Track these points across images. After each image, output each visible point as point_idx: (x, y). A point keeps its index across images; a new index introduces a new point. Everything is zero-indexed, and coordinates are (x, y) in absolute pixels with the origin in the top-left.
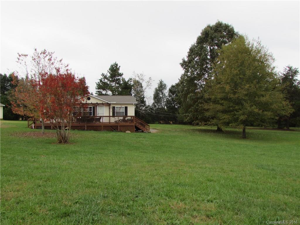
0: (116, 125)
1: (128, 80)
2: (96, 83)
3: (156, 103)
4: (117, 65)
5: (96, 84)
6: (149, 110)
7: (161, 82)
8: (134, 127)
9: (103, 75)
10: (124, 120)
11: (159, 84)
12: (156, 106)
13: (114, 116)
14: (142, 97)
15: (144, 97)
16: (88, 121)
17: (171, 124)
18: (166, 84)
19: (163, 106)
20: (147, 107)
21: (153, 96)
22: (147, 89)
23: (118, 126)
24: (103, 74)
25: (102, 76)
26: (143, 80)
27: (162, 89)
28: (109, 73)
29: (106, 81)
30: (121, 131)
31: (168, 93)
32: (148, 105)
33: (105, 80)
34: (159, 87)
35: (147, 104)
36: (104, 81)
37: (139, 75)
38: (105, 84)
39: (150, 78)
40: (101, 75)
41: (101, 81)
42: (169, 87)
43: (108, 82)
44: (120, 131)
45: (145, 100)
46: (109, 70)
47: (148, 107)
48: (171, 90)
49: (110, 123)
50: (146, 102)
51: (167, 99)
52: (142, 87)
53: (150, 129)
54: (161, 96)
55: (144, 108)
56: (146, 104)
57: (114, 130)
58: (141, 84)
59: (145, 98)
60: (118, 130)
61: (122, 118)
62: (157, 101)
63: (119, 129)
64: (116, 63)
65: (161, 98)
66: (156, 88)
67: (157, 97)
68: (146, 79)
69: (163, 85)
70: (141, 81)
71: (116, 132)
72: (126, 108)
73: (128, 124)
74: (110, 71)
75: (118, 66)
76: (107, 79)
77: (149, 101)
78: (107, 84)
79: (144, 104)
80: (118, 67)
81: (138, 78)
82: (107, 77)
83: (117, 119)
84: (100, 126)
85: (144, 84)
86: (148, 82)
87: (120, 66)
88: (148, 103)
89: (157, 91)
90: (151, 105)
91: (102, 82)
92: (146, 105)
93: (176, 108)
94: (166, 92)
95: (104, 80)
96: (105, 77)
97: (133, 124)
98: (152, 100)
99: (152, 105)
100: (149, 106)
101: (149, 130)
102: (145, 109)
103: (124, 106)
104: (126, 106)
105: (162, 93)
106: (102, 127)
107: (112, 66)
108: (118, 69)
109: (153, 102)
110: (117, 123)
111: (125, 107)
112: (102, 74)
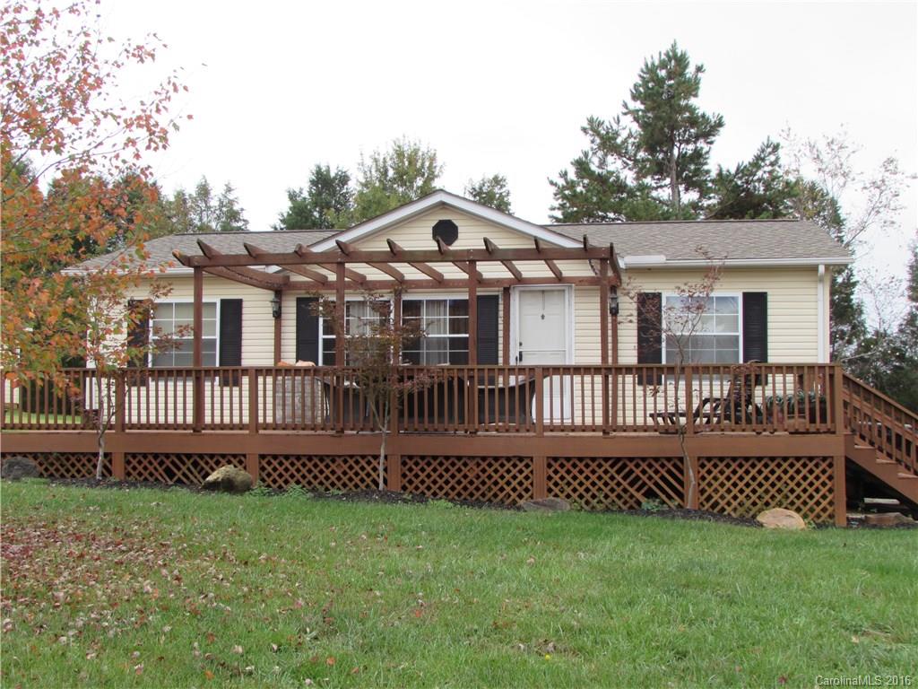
0: (670, 447)
1: (756, 152)
2: (552, 183)
4: (681, 61)
5: (554, 189)
6: (886, 363)
8: (839, 471)
9: (593, 127)
10: (735, 409)
13: (649, 370)
14: (840, 280)
15: (854, 284)
16: (411, 415)
20: (867, 345)
21: (904, 277)
22: (873, 229)
23: (681, 459)
24: (591, 121)
25: (589, 138)
26: (845, 175)
28: (630, 118)
29: (614, 164)
30: (713, 511)
32: (877, 333)
35: (871, 322)
36: (599, 167)
37: (822, 146)
38: (605, 186)
39: (890, 161)
40: (584, 130)
41: (582, 166)
43: (629, 177)
44: (700, 513)
45: (855, 298)
46: (634, 98)
47: (876, 343)
49: (605, 433)
50: (861, 312)
52: (837, 221)
55: (854, 347)
56: (862, 323)
57: (650, 494)
58: (833, 203)
59: (856, 289)
60: (681, 495)
61: (719, 388)
63: (690, 492)
64: (674, 46)
70: (831, 187)
71: (669, 528)
72: (756, 306)
73: (778, 441)
74: (638, 105)
75: (686, 66)
76: (620, 155)
77: (887, 306)
78: (621, 187)
79: (854, 327)
80: (690, 72)
81: (814, 166)
82: (619, 141)
83: (672, 396)
84: (521, 459)
86: (879, 186)
87: (699, 69)
88: (874, 315)
90: (893, 330)
91: (590, 174)
92: (865, 332)
95: (602, 163)
96: (608, 143)
97: (832, 445)
98: (905, 300)
99: (901, 331)
100: (880, 335)
102: (857, 352)
103: (734, 290)
104: (755, 286)
106: (539, 467)
107: (651, 70)
108: (692, 88)
109: (908, 310)
110: (680, 431)
111: (747, 296)
112: (586, 125)
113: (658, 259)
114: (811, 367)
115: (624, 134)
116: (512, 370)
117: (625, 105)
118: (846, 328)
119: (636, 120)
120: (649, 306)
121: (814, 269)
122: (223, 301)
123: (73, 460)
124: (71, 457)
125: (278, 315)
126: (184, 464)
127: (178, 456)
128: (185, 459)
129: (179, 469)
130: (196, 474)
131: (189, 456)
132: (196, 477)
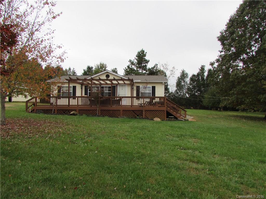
0: (141, 109)
1: (154, 65)
3: (178, 90)
4: (143, 51)
5: (124, 70)
6: (172, 97)
7: (183, 72)
8: (165, 112)
9: (130, 61)
10: (150, 103)
11: (181, 73)
12: (178, 93)
13: (138, 97)
14: (166, 84)
15: (168, 85)
16: (102, 104)
17: (192, 109)
18: (188, 73)
19: (185, 92)
20: (170, 94)
21: (175, 84)
22: (171, 77)
23: (142, 110)
24: (130, 60)
25: (129, 63)
26: (167, 69)
27: (184, 78)
30: (147, 118)
31: (189, 82)
32: (171, 92)
33: (133, 66)
34: (181, 76)
35: (170, 91)
37: (164, 65)
38: (132, 70)
39: (174, 67)
40: (129, 61)
41: (128, 67)
42: (190, 76)
43: (135, 69)
44: (145, 118)
46: (136, 57)
47: (171, 94)
48: (192, 79)
49: (131, 106)
50: (169, 89)
51: (188, 86)
52: (166, 76)
53: (187, 116)
54: (183, 84)
55: (168, 94)
57: (138, 116)
58: (165, 73)
59: (168, 86)
60: (142, 116)
61: (148, 100)
62: (179, 88)
63: (144, 115)
64: (142, 49)
65: (183, 86)
66: (179, 77)
67: (179, 85)
68: (170, 68)
69: (185, 74)
70: (165, 71)
71: (140, 121)
72: (154, 88)
73: (156, 108)
74: (137, 58)
76: (134, 65)
77: (173, 88)
78: (134, 70)
79: (168, 91)
80: (145, 53)
81: (163, 68)
82: (134, 63)
83: (141, 101)
84: (119, 110)
85: (168, 73)
86: (172, 71)
87: (146, 53)
89: (179, 79)
90: (174, 92)
91: (130, 68)
92: (169, 92)
93: (197, 95)
94: (188, 80)
95: (131, 66)
96: (132, 63)
97: (164, 109)
98: (175, 87)
99: (175, 92)
101: (185, 117)
104: (153, 85)
105: (184, 81)
106: (121, 111)
107: (139, 53)
108: (145, 55)
109: (176, 89)
110: (142, 106)
113: (139, 81)
114: (162, 97)
115: (135, 62)
116: (117, 97)
117: (135, 58)
118: (167, 92)
119: (137, 60)
120: (138, 88)
121: (162, 83)
122: (73, 86)
123: (49, 110)
125: (82, 88)
127: (66, 110)
129: (66, 112)
131: (67, 110)
132: (68, 113)
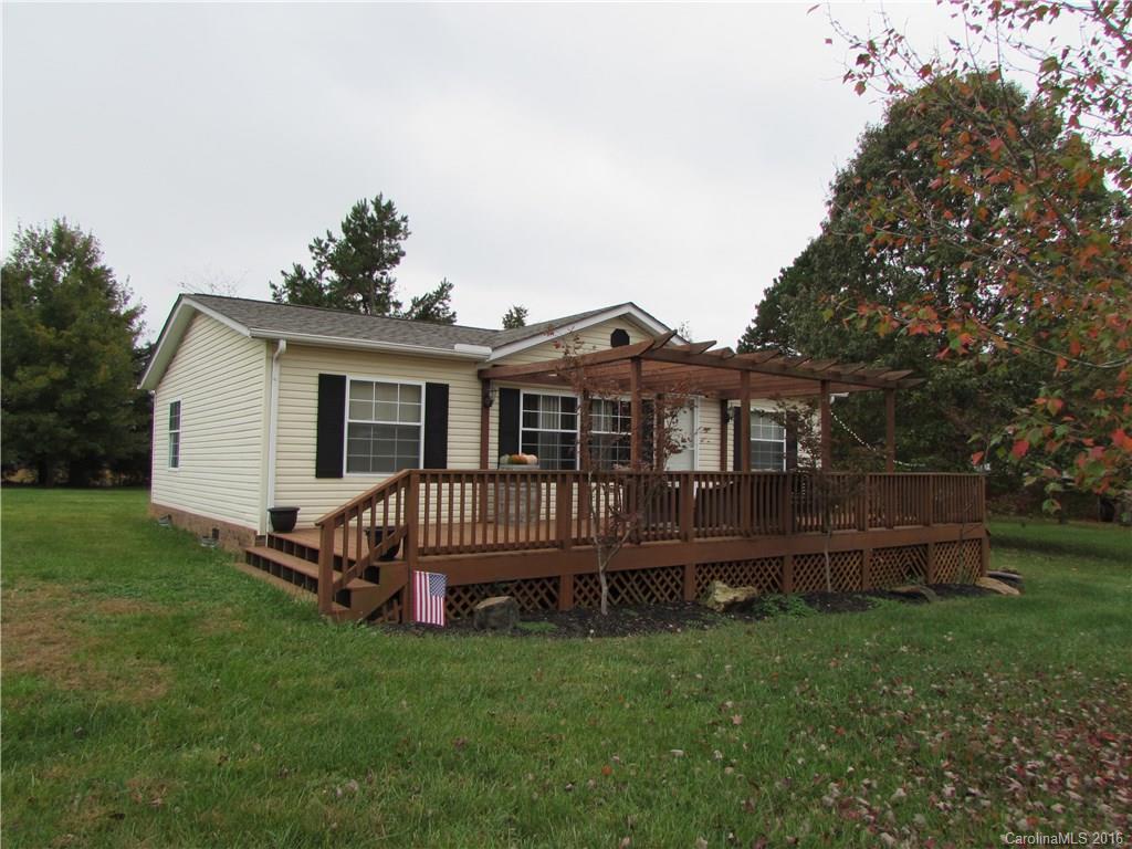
122: (429, 385)
123: (537, 586)
124: (534, 583)
126: (628, 580)
128: (629, 575)
129: (623, 587)
130: (637, 588)
132: (636, 592)
